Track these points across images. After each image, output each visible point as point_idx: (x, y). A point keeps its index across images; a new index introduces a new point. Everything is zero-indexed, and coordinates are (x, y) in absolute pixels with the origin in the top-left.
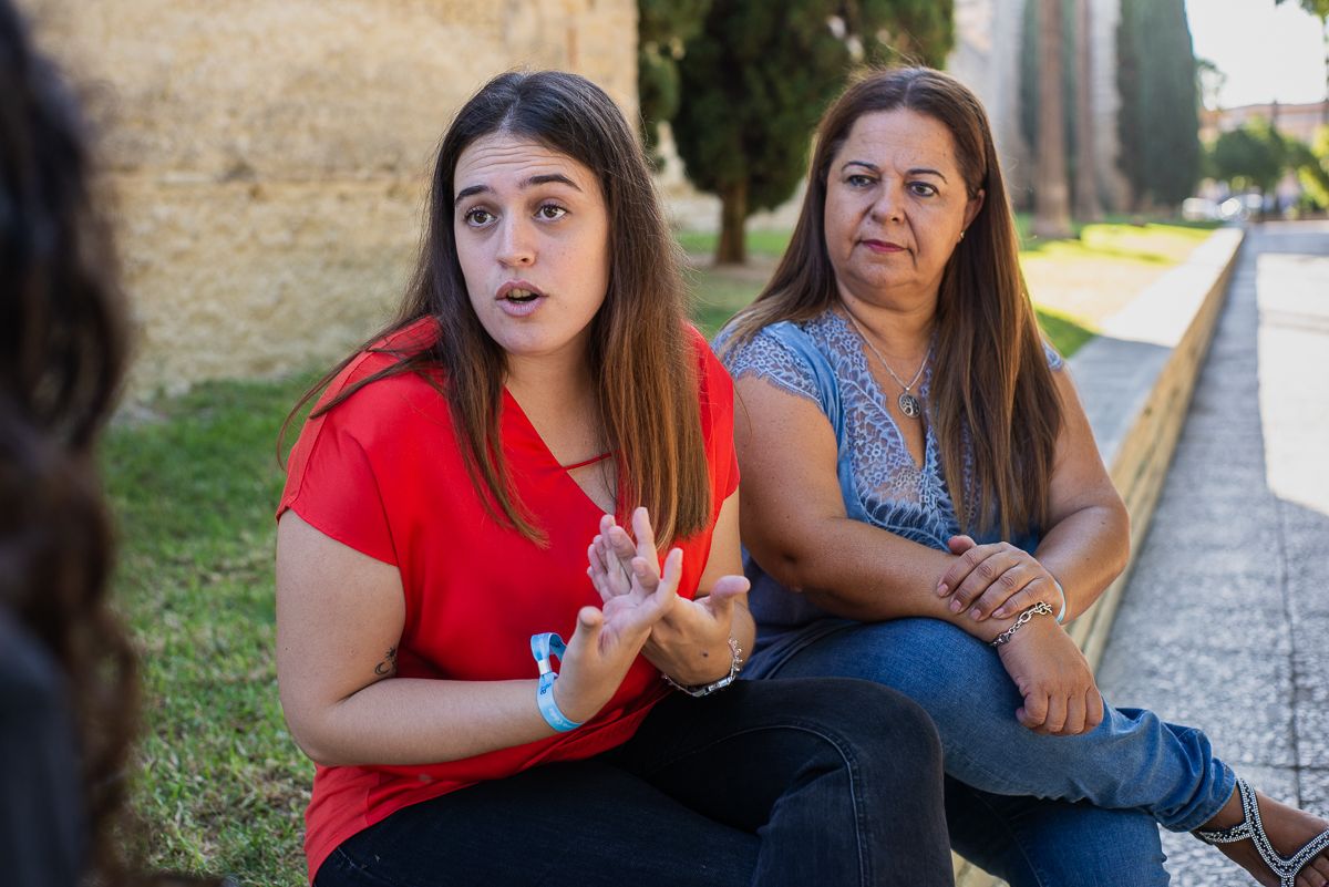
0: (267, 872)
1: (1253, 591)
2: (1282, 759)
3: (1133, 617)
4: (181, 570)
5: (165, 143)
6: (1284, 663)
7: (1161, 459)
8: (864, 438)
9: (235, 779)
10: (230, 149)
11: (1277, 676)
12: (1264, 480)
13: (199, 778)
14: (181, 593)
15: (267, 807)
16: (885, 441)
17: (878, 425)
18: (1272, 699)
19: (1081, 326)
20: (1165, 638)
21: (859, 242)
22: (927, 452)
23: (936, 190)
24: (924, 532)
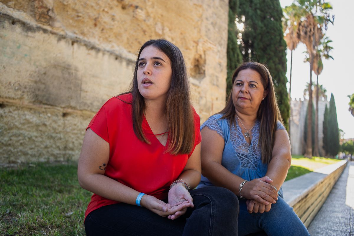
1: (342, 220)
17: (240, 135)
20: (322, 227)
21: (239, 98)
22: (251, 143)
23: (256, 86)
24: (249, 160)
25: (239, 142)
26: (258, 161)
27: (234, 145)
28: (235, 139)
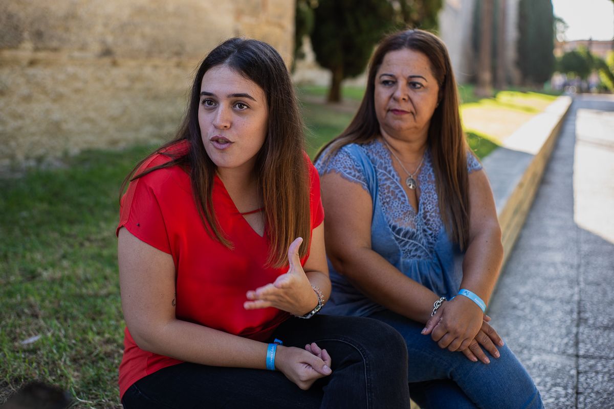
0: (102, 388)
2: (571, 351)
3: (508, 280)
4: (71, 240)
5: (73, 38)
6: (575, 306)
7: (526, 206)
8: (390, 198)
9: (90, 342)
10: (103, 42)
11: (571, 312)
12: (572, 217)
13: (74, 341)
14: (70, 250)
15: (104, 357)
16: (399, 199)
17: (397, 191)
18: (569, 322)
19: (493, 142)
20: (522, 291)
21: (389, 110)
22: (420, 206)
23: (422, 85)
24: (417, 243)
25: (398, 206)
26: (434, 242)
27: (387, 215)
28: (388, 200)
